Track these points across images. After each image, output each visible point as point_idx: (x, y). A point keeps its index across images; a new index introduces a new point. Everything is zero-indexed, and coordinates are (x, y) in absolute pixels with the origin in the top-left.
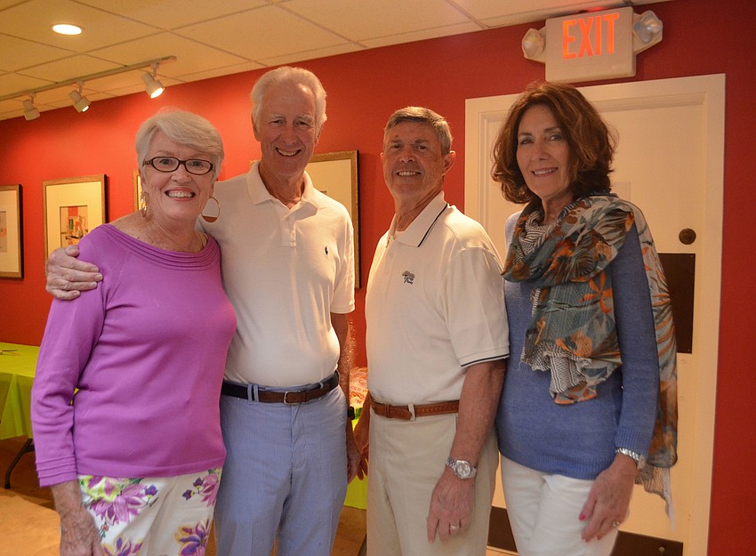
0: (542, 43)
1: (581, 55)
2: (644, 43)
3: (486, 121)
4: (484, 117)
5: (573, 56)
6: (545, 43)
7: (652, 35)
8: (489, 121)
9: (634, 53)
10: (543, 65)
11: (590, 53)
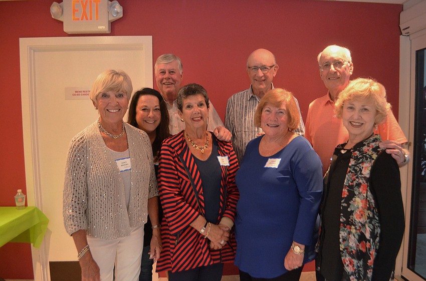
0: (61, 10)
1: (82, 19)
2: (114, 17)
3: (32, 51)
4: (31, 49)
5: (78, 19)
6: (63, 10)
7: (117, 13)
8: (34, 51)
9: (109, 21)
10: (62, 23)
11: (87, 19)
